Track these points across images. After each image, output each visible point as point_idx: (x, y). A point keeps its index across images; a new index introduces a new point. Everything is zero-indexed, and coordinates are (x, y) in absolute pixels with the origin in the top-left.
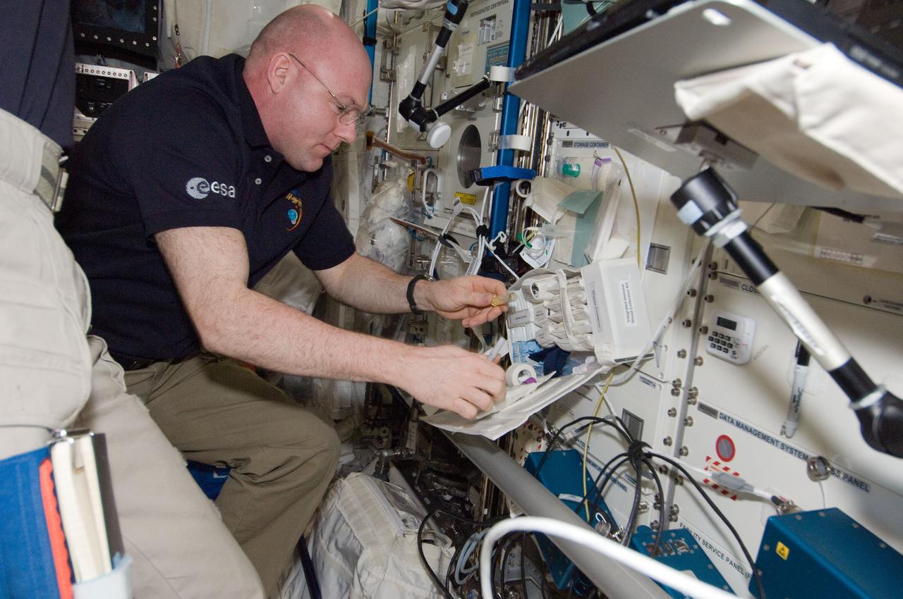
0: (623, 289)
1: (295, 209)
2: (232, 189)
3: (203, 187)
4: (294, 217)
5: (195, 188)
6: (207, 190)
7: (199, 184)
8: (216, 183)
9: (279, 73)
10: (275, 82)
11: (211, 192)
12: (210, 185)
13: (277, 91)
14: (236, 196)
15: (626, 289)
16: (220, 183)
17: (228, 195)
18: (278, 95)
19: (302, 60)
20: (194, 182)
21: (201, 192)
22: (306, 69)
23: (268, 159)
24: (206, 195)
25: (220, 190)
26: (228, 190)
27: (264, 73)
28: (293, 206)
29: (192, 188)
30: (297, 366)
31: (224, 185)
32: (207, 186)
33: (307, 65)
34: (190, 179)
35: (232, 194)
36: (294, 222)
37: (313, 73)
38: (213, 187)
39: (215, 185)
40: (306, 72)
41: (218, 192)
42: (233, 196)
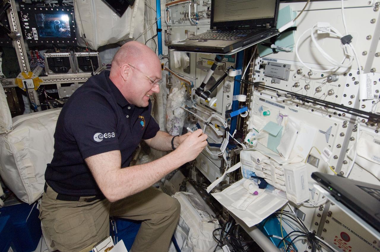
0: (301, 177)
1: (142, 120)
2: (113, 134)
3: (101, 137)
4: (143, 124)
5: (97, 137)
6: (102, 137)
7: (99, 136)
8: (106, 134)
9: (125, 72)
10: (124, 76)
11: (104, 138)
12: (103, 135)
13: (126, 80)
14: (115, 136)
15: (302, 177)
16: (107, 134)
17: (111, 137)
18: (127, 81)
19: (133, 66)
20: (97, 135)
21: (100, 139)
22: (136, 69)
23: (129, 108)
24: (102, 140)
25: (108, 136)
26: (111, 135)
27: (119, 74)
28: (141, 120)
29: (96, 138)
30: (153, 182)
31: (110, 133)
32: (102, 136)
33: (135, 67)
34: (95, 134)
35: (113, 136)
36: (143, 126)
37: (139, 70)
38: (105, 136)
39: (106, 135)
40: (136, 70)
41: (107, 137)
42: (114, 136)
